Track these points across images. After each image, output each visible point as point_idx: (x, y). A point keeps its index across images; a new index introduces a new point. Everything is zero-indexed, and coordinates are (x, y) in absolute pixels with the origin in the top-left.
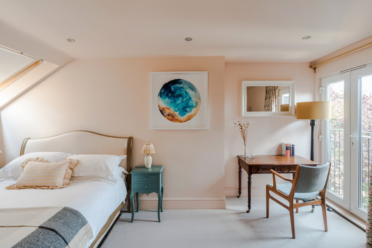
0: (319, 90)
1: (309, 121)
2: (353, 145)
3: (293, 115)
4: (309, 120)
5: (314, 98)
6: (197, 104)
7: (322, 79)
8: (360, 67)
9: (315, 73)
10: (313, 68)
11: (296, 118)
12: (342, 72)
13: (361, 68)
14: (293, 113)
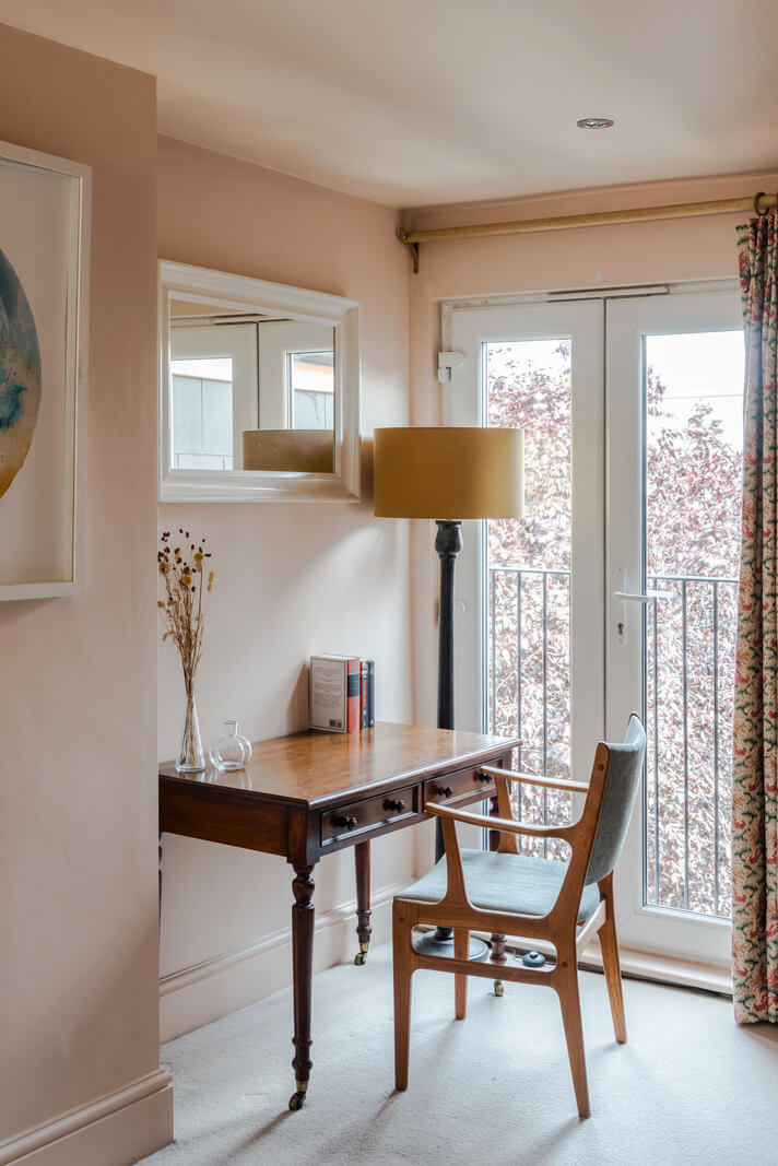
0: (437, 367)
1: (430, 528)
2: (621, 633)
3: (353, 496)
4: (432, 521)
5: (412, 407)
6: (17, 406)
7: (446, 309)
8: (646, 291)
9: (416, 271)
10: (408, 244)
11: (372, 514)
12: (560, 296)
13: (648, 295)
14: (353, 482)
